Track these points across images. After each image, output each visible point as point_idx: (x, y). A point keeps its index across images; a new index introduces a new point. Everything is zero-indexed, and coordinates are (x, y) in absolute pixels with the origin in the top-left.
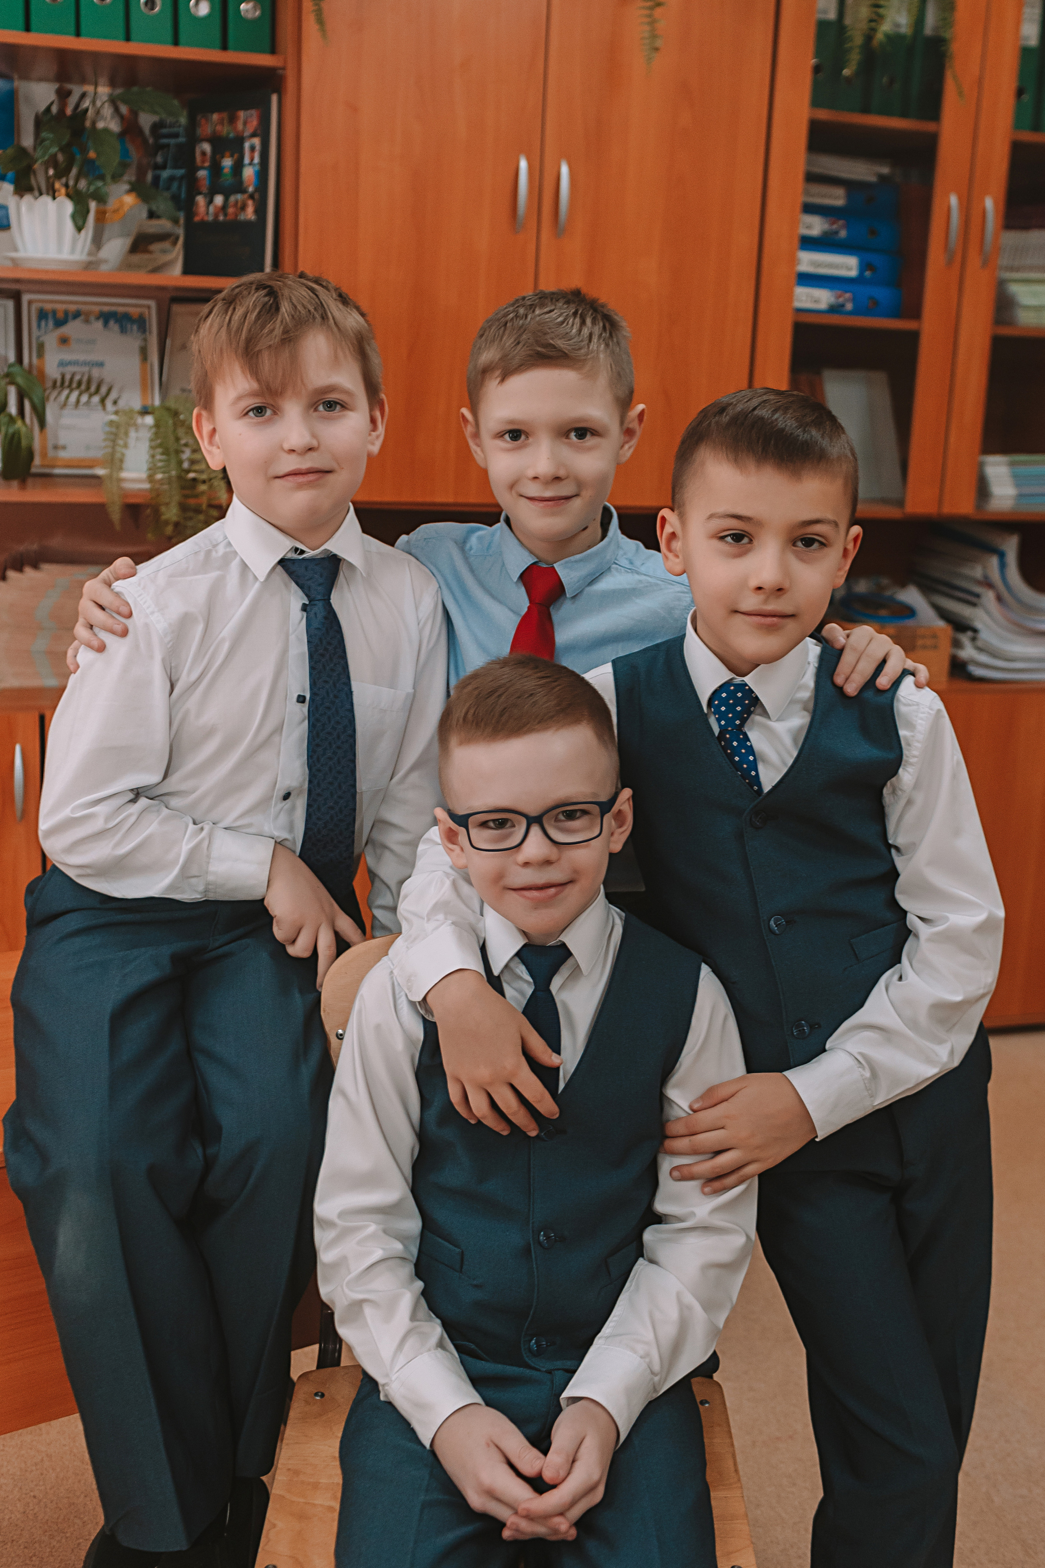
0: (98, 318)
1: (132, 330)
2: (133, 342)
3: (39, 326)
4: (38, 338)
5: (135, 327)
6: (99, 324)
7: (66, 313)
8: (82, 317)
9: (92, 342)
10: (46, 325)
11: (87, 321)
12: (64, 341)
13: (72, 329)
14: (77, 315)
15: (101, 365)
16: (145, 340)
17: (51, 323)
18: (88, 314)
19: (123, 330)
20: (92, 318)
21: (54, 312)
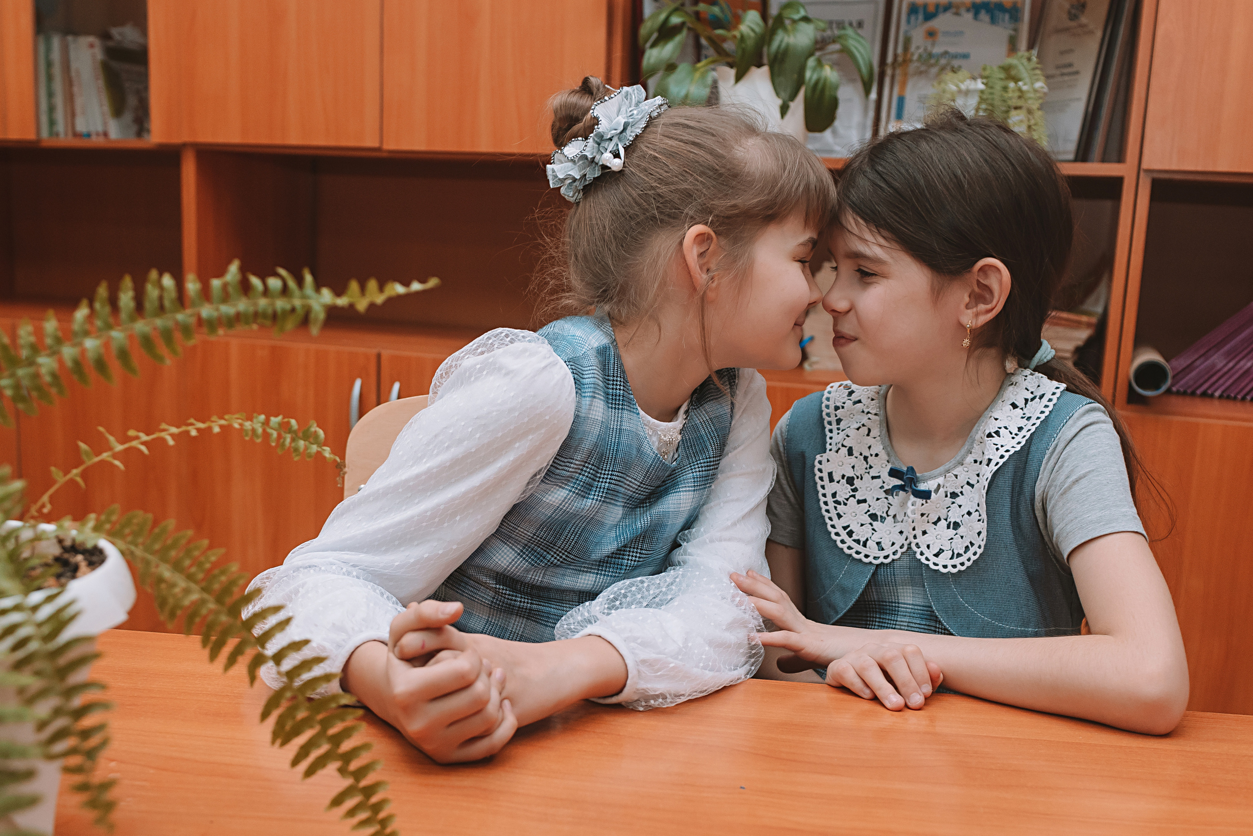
0: (968, 10)
1: (1003, 20)
2: (1001, 32)
3: (908, 22)
4: (906, 32)
5: (1007, 17)
6: (969, 16)
7: (937, 6)
8: (954, 10)
9: (960, 33)
10: (917, 19)
11: (957, 14)
12: (931, 34)
13: (941, 22)
14: (947, 8)
15: (965, 56)
16: (1016, 30)
17: (921, 17)
18: (958, 7)
19: (993, 21)
20: (963, 11)
21: (925, 6)
